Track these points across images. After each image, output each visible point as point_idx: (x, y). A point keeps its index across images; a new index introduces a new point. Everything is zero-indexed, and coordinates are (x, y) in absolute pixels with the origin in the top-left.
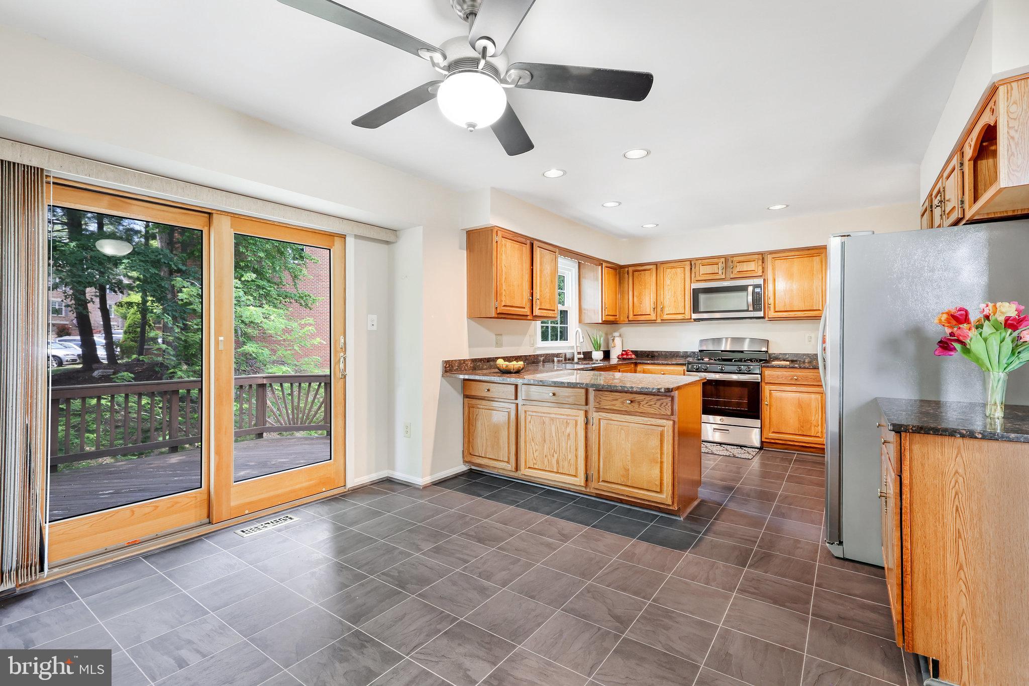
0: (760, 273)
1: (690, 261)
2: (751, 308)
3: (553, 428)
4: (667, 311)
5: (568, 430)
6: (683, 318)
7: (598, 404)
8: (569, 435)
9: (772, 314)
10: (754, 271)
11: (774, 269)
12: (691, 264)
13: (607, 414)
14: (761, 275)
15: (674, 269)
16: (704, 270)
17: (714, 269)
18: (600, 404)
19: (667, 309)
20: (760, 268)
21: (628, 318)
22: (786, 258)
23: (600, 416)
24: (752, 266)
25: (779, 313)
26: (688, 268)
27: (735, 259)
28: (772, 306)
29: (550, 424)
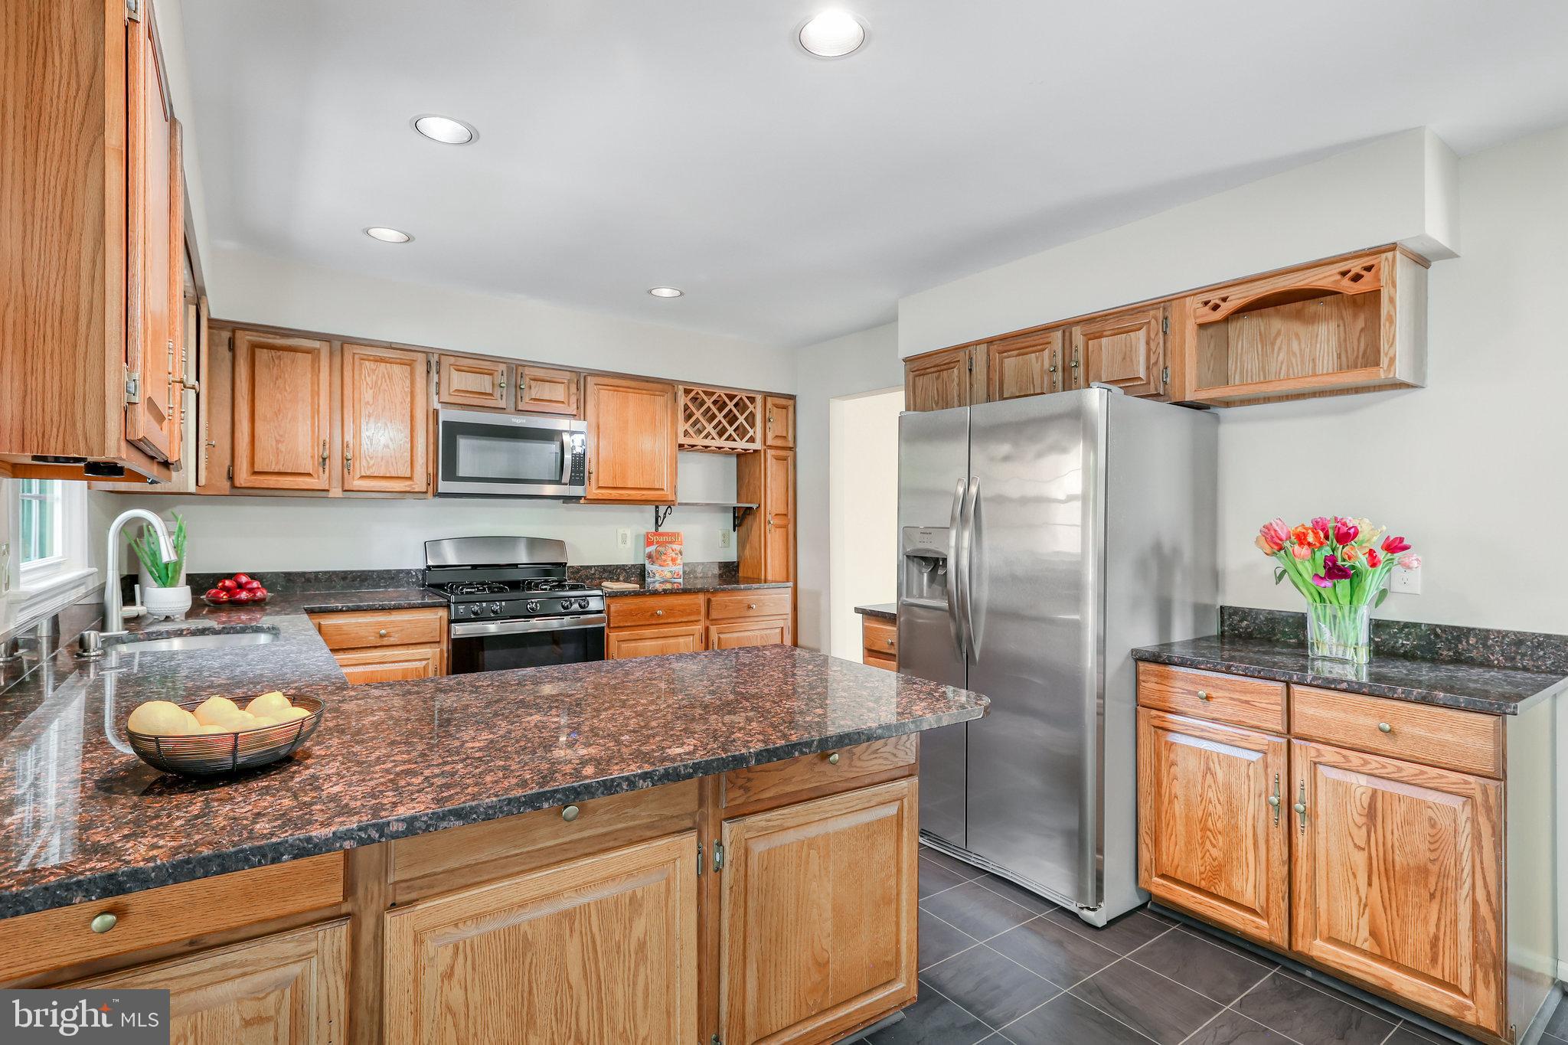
0: (573, 410)
1: (427, 352)
2: (566, 478)
3: (573, 949)
4: (361, 467)
5: (639, 928)
6: (408, 489)
7: (742, 791)
8: (642, 946)
9: (593, 492)
10: (563, 402)
11: (597, 405)
12: (429, 363)
13: (768, 815)
14: (574, 413)
15: (383, 364)
16: (460, 381)
17: (484, 383)
18: (747, 789)
19: (364, 463)
20: (573, 399)
21: (231, 478)
22: (616, 388)
23: (749, 829)
24: (558, 392)
25: (603, 491)
26: (421, 369)
27: (527, 371)
28: (593, 477)
29: (560, 937)
